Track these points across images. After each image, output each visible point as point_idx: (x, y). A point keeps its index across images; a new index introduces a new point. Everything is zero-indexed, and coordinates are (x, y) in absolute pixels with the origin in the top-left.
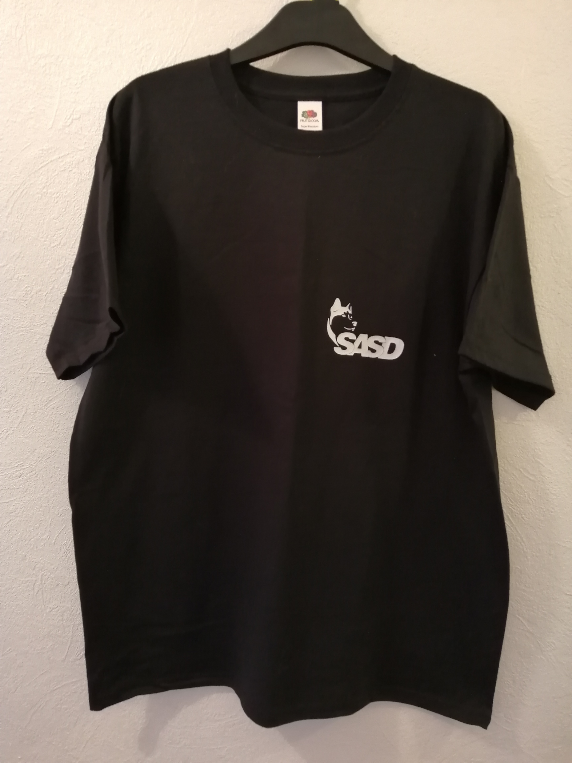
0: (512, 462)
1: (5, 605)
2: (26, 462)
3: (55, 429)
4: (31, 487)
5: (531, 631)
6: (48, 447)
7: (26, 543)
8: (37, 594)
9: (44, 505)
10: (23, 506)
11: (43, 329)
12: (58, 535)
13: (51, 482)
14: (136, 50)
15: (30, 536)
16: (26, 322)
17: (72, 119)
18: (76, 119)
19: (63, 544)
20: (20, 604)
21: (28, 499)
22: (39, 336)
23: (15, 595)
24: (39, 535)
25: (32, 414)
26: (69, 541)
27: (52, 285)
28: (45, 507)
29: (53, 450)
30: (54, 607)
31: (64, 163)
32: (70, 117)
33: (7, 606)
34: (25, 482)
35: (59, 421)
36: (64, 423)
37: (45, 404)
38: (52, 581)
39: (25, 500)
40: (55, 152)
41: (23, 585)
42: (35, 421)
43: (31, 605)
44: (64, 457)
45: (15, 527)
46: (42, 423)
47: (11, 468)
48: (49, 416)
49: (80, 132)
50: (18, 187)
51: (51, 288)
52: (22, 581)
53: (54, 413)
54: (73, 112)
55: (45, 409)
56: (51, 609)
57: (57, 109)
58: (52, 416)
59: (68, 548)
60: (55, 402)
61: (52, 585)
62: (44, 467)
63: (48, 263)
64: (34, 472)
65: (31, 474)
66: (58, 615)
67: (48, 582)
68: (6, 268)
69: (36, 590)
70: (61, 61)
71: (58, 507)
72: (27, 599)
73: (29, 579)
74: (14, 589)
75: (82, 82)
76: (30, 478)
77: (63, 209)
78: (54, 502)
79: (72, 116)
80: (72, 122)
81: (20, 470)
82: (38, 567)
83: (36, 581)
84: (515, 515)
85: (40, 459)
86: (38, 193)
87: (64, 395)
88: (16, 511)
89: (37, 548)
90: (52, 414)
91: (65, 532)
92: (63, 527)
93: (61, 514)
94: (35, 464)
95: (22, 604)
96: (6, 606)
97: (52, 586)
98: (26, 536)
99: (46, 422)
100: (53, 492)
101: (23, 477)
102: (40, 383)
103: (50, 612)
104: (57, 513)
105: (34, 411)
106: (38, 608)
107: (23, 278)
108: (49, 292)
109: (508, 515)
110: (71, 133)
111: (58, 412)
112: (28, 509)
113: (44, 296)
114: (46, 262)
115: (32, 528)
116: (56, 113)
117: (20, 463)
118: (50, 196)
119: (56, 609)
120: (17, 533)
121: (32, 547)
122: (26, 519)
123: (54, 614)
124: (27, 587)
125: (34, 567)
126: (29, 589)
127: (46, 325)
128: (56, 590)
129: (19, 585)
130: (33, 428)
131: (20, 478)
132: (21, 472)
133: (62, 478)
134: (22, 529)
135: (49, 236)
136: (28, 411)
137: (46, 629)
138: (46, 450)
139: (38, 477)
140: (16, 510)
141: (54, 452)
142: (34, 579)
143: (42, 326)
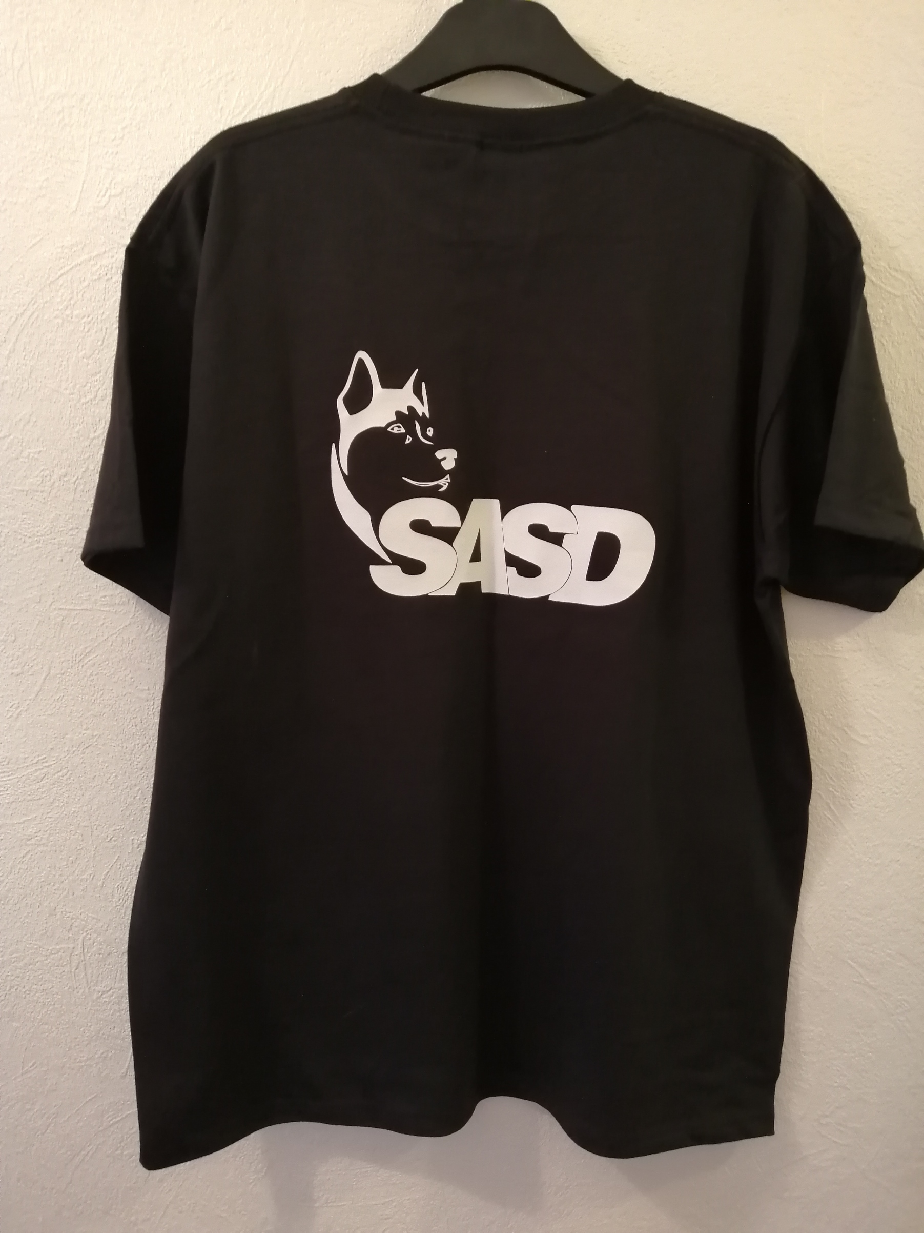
0: (831, 717)
1: (24, 990)
2: (52, 755)
3: (97, 699)
4: (61, 795)
5: (872, 983)
6: (86, 729)
7: (55, 887)
8: (77, 971)
9: (84, 824)
10: (49, 826)
11: (72, 537)
12: (108, 872)
13: (93, 785)
14: (209, 81)
15: (61, 875)
16: (44, 527)
17: (110, 196)
18: (114, 196)
19: (116, 886)
20: (50, 987)
21: (57, 815)
22: (66, 548)
23: (40, 973)
24: (76, 873)
25: (58, 676)
26: (127, 880)
27: (85, 466)
28: (85, 826)
29: (94, 735)
30: (105, 989)
31: (98, 266)
32: (106, 193)
33: (28, 992)
34: (52, 787)
35: (104, 685)
36: (111, 688)
37: (80, 658)
38: (101, 947)
39: (51, 818)
40: (83, 249)
41: (52, 956)
42: (64, 687)
43: (66, 988)
44: (113, 744)
45: (36, 862)
46: (75, 689)
47: (27, 766)
48: (86, 679)
49: (123, 217)
50: (24, 308)
51: (83, 470)
52: (51, 950)
53: (94, 673)
54: (111, 183)
55: (80, 667)
56: (100, 994)
57: (84, 181)
58: (92, 678)
59: (125, 891)
60: (96, 655)
61: (100, 954)
62: (81, 761)
63: (76, 429)
64: (65, 771)
65: (60, 774)
66: (112, 1003)
67: (94, 949)
68: (9, 441)
69: (74, 964)
70: (88, 104)
71: (107, 826)
72: (60, 980)
73: (63, 946)
74: (37, 965)
75: (124, 135)
76: (59, 780)
77: (98, 341)
78: (99, 818)
79: (109, 191)
80: (109, 200)
81: (43, 769)
82: (76, 927)
83: (74, 948)
84: (839, 802)
85: (75, 749)
86: (56, 317)
87: (111, 643)
88: (37, 836)
89: (73, 894)
90: (91, 675)
91: (119, 867)
92: (116, 858)
93: (112, 836)
94: (67, 758)
95: (52, 987)
96: (25, 992)
97: (101, 956)
98: (55, 876)
99: (82, 688)
100: (97, 802)
101: (47, 780)
102: (70, 626)
103: (99, 998)
104: (105, 837)
105: (63, 671)
106: (78, 993)
107: (36, 456)
108: (80, 477)
109: (829, 801)
110: (108, 219)
111: (102, 671)
112: (58, 831)
113: (72, 483)
114: (73, 427)
115: (65, 863)
116: (83, 187)
117: (42, 758)
118: (77, 320)
119: (110, 993)
120: (40, 873)
121: (65, 893)
122: (55, 848)
123: (105, 1002)
124: (60, 961)
125: (69, 926)
126: (62, 963)
127: (77, 531)
128: (107, 963)
129: (45, 958)
130: (61, 699)
131: (42, 782)
132: (45, 770)
133: (112, 777)
134: (48, 866)
135: (78, 386)
136: (52, 672)
137: (93, 1027)
138: (83, 734)
139: (72, 778)
140: (36, 834)
141: (97, 737)
142: (71, 946)
143: (71, 533)
